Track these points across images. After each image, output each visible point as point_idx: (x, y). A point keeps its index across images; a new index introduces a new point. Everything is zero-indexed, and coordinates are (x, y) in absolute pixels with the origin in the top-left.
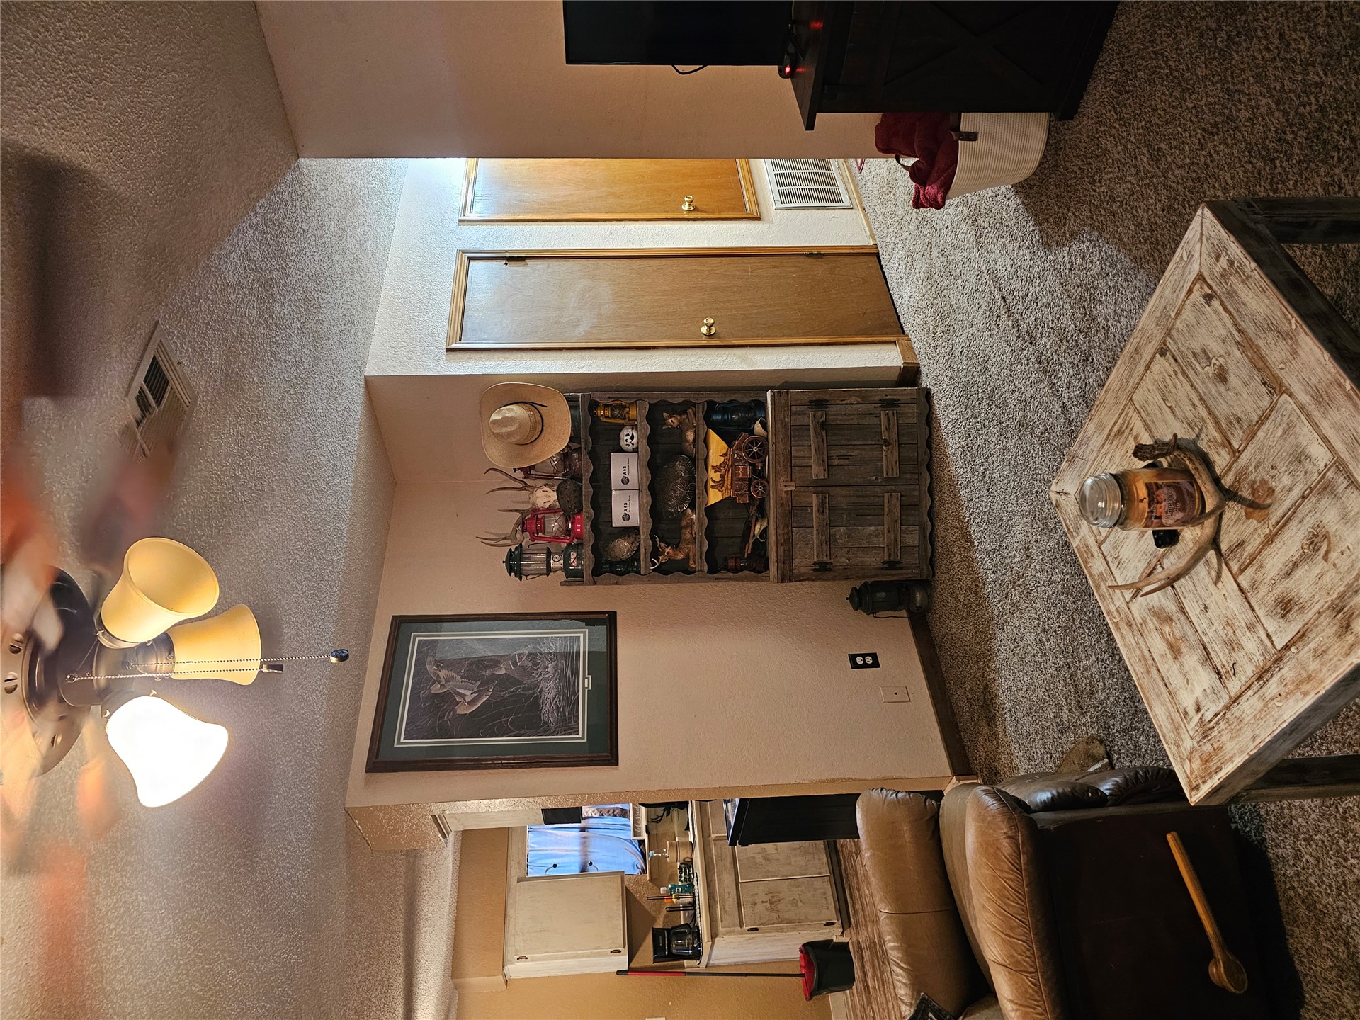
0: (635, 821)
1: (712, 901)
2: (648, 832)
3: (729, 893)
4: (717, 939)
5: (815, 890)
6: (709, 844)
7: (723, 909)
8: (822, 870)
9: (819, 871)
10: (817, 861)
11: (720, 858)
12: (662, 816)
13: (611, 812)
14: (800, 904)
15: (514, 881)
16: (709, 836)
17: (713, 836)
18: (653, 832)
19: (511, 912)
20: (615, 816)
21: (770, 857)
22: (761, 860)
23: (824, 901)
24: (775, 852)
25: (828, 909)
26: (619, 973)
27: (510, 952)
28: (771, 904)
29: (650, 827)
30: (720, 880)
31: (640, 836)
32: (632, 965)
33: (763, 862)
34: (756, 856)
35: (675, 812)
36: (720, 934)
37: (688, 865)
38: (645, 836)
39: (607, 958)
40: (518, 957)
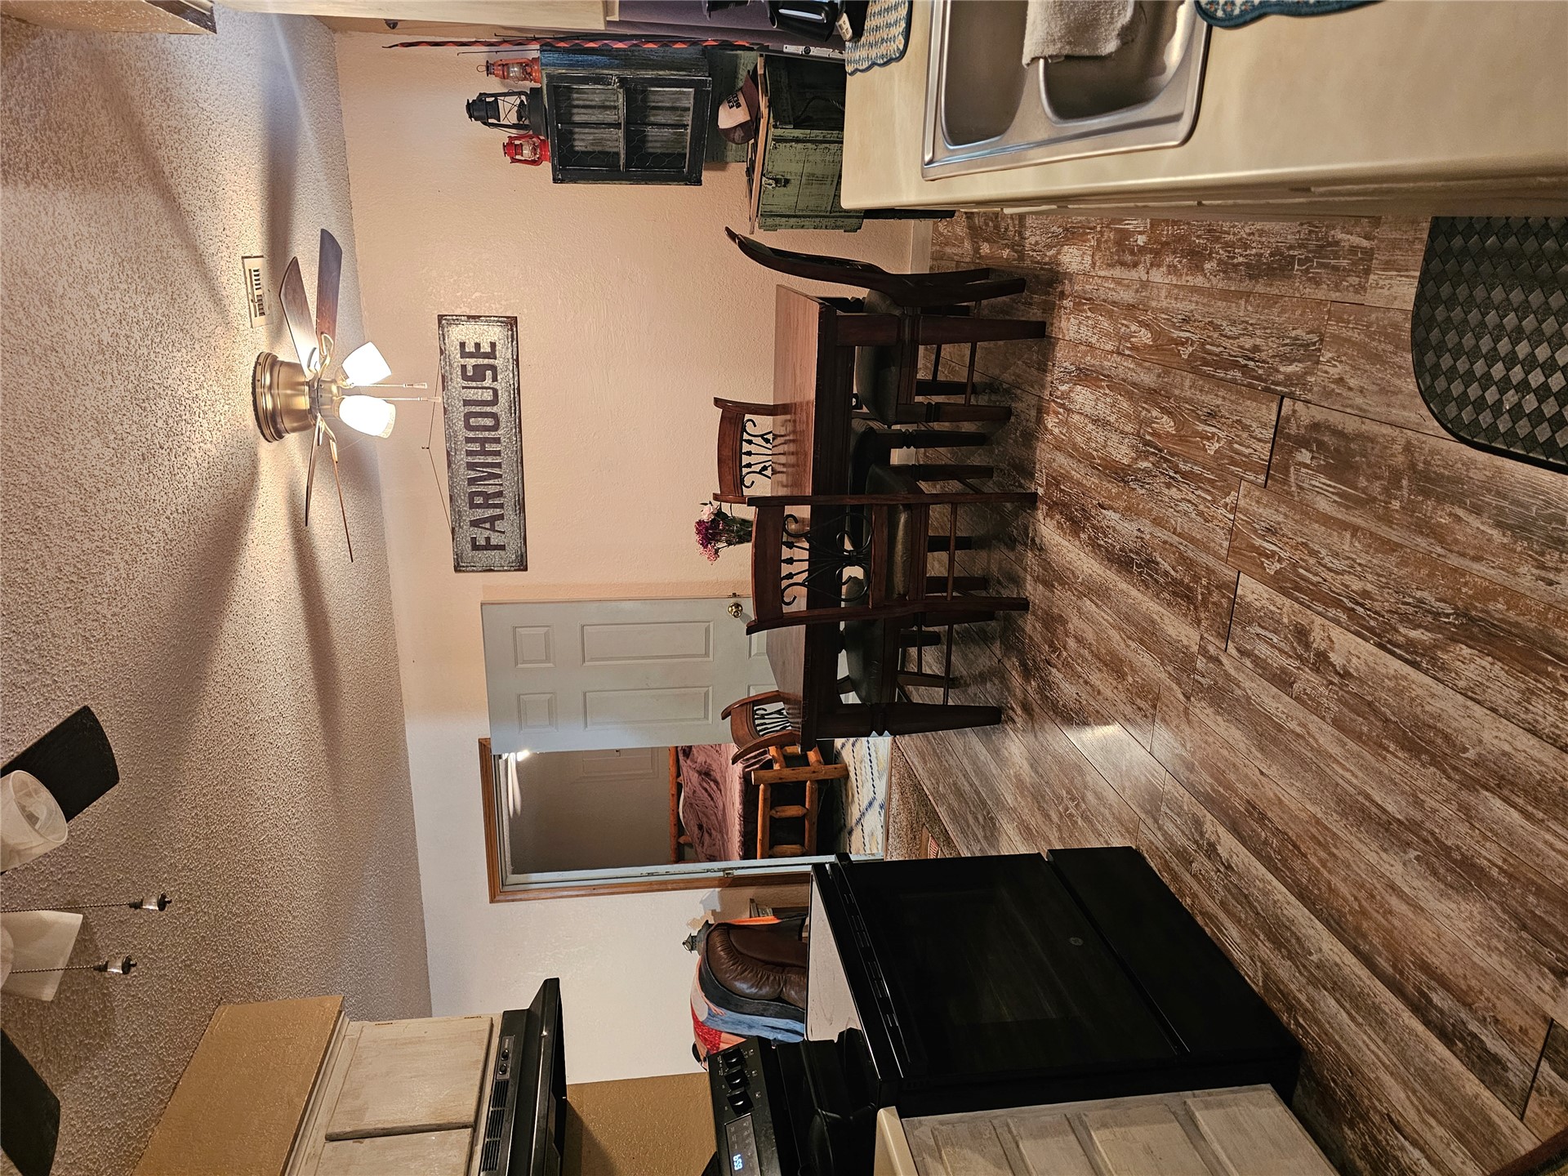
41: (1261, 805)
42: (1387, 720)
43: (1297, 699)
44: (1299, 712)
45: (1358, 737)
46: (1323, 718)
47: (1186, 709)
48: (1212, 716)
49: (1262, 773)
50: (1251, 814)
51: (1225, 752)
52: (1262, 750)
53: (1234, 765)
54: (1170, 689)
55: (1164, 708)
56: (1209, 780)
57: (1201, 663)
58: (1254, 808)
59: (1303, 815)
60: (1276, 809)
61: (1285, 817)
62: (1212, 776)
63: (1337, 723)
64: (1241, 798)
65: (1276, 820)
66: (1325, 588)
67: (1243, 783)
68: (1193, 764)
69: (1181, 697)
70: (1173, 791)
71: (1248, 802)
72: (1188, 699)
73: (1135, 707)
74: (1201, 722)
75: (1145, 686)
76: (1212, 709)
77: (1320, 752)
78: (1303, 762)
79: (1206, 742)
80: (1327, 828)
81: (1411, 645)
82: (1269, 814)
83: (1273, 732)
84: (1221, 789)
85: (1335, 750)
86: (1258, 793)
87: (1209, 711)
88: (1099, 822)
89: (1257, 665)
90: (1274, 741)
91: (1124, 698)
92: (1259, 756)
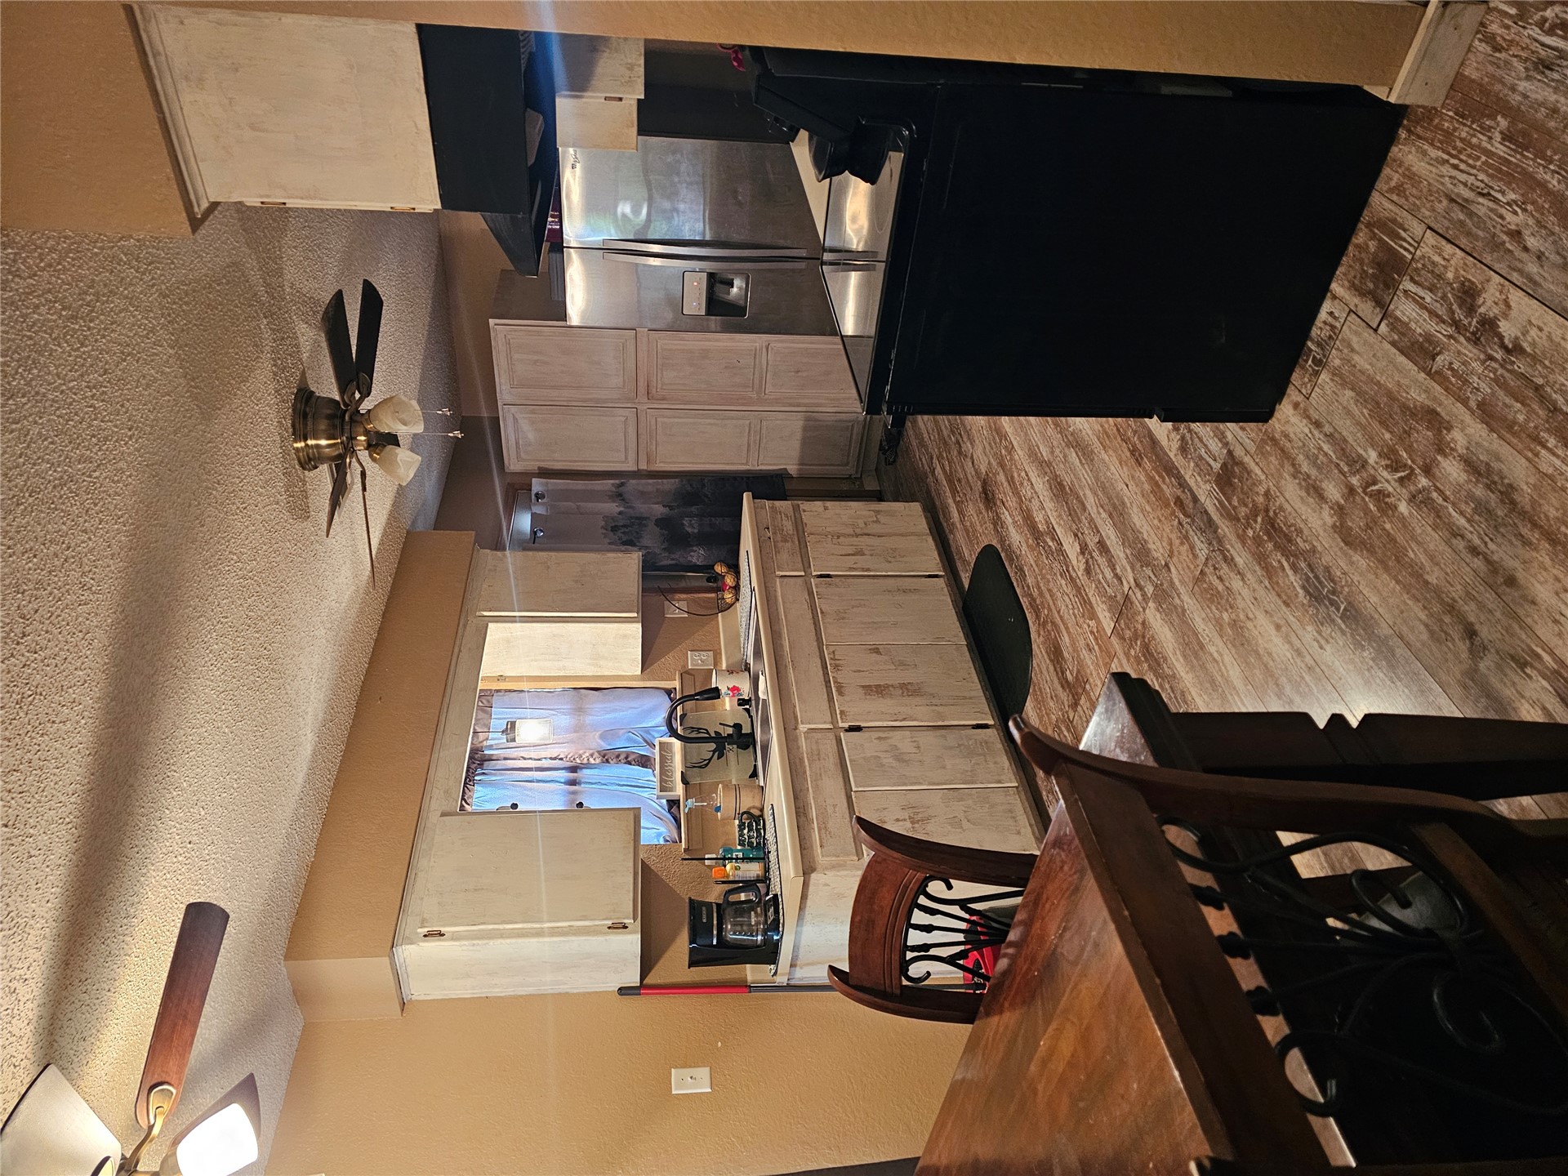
0: (663, 772)
1: (803, 819)
2: (685, 781)
3: (835, 806)
4: (813, 876)
5: (992, 806)
6: (796, 739)
7: (823, 828)
8: (1003, 777)
9: (997, 778)
10: (991, 765)
11: (816, 756)
12: (710, 760)
13: (622, 757)
14: (965, 824)
15: (433, 816)
16: (796, 729)
17: (803, 728)
18: (694, 781)
19: (422, 863)
20: (629, 763)
21: (906, 758)
22: (891, 760)
23: (1011, 822)
24: (914, 750)
25: (1019, 833)
26: (623, 991)
27: (411, 925)
28: (913, 823)
29: (689, 773)
30: (816, 788)
31: (671, 790)
32: (648, 981)
33: (895, 764)
34: (881, 755)
35: (732, 752)
36: (819, 867)
37: (754, 820)
38: (679, 790)
39: (601, 938)
40: (425, 930)
41: (1132, 461)
42: (1067, 503)
43: (1098, 532)
44: (1099, 522)
45: (1078, 498)
46: (1090, 514)
47: (1171, 556)
48: (1151, 541)
49: (1127, 486)
50: (1140, 455)
51: (1148, 508)
52: (1123, 503)
53: (1143, 496)
54: (1182, 582)
55: (1192, 567)
56: (1164, 487)
57: (1150, 590)
58: (1137, 460)
59: (1111, 452)
60: (1124, 458)
61: (1120, 452)
62: (1162, 490)
63: (1084, 509)
64: (1144, 468)
65: (1126, 450)
66: (1074, 592)
67: (1140, 480)
68: (1175, 504)
69: (1173, 569)
70: (1201, 483)
71: (1140, 465)
72: (1167, 565)
73: (1227, 584)
74: (1161, 540)
75: (1209, 599)
76: (1150, 546)
77: (1095, 494)
78: (1104, 489)
79: (1160, 521)
80: (1102, 444)
81: (1053, 539)
82: (1128, 454)
83: (1114, 514)
84: (1157, 478)
85: (1088, 492)
86: (1132, 472)
87: (1151, 546)
88: (1326, 454)
89: (1114, 565)
90: (1115, 507)
91: (1239, 600)
92: (1126, 499)
